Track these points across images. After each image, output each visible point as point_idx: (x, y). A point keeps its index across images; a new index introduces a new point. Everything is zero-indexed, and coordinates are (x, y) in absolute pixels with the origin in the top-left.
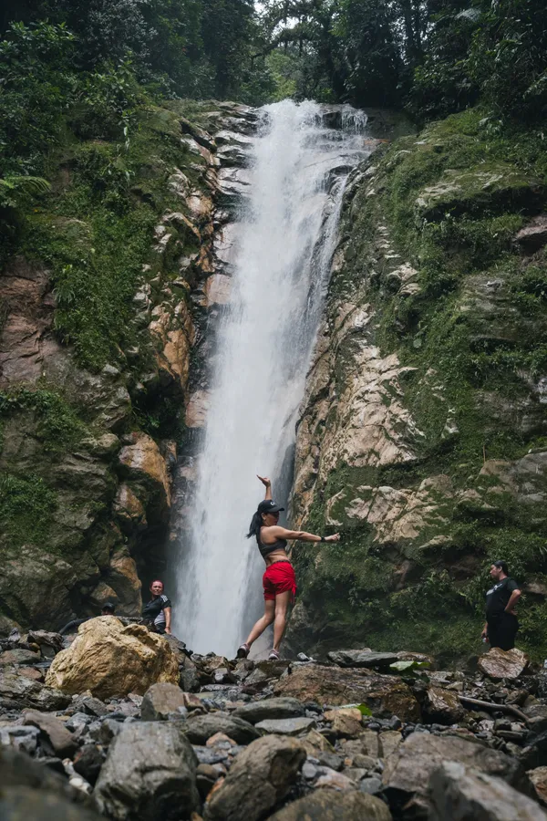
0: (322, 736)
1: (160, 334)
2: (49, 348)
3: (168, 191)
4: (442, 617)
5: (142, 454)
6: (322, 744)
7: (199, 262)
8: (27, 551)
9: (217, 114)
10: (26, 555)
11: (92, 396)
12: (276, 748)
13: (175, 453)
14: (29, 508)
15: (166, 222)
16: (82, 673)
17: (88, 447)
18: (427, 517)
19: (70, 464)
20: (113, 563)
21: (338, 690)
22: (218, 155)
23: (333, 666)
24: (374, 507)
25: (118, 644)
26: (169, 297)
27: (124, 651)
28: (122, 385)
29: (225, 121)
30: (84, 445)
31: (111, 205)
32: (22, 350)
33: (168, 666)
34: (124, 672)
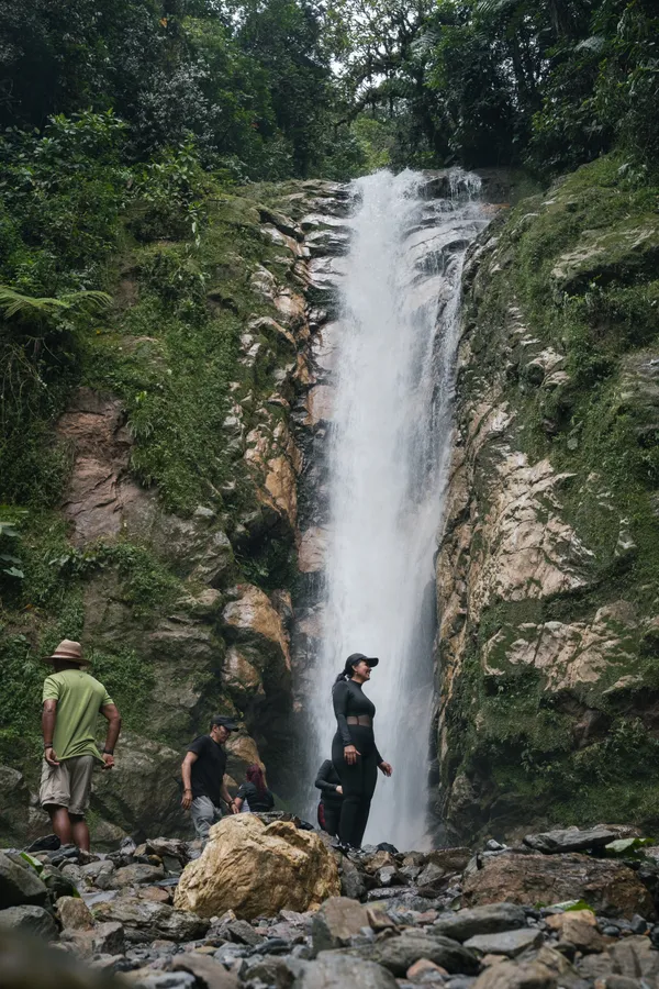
0: (558, 952)
1: (258, 464)
2: (128, 493)
3: (252, 292)
4: (640, 776)
5: (250, 610)
6: (560, 963)
7: (297, 373)
8: (124, 740)
9: (300, 195)
10: (124, 745)
11: (184, 545)
12: (517, 980)
13: (290, 606)
15: (253, 329)
16: (220, 889)
17: (186, 608)
18: (607, 654)
19: (166, 630)
21: (545, 884)
22: (307, 244)
23: (533, 853)
24: (542, 648)
25: (260, 848)
26: (266, 419)
27: (269, 857)
28: (220, 530)
29: (311, 203)
30: (181, 605)
31: (186, 316)
32: (96, 499)
33: (325, 870)
34: (272, 883)
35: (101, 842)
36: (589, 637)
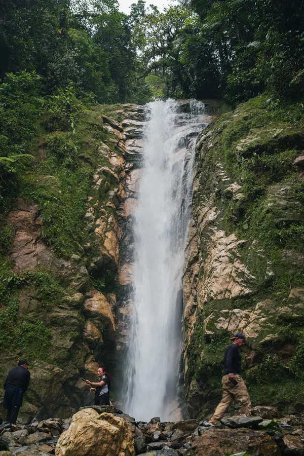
1: (101, 235)
2: (40, 248)
3: (99, 155)
5: (97, 303)
7: (119, 193)
8: (37, 364)
9: (122, 111)
10: (37, 366)
11: (66, 273)
13: (115, 300)
14: (36, 339)
15: (99, 172)
16: (77, 446)
17: (66, 302)
18: (261, 324)
19: (57, 312)
20: (86, 366)
21: (230, 443)
22: (124, 133)
23: (225, 428)
24: (231, 322)
25: (96, 426)
26: (105, 214)
27: (100, 431)
28: (82, 265)
29: (126, 114)
30: (64, 300)
31: (68, 166)
32: (25, 250)
33: (127, 436)
34: (102, 443)
35: (26, 412)
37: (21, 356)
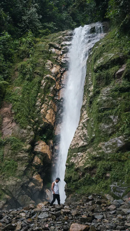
1: (44, 113)
2: (14, 124)
3: (45, 69)
4: (90, 184)
5: (41, 147)
7: (56, 87)
8: (11, 178)
10: (11, 179)
11: (25, 135)
13: (52, 143)
14: (10, 168)
15: (45, 78)
17: (23, 149)
18: (86, 160)
19: (20, 155)
20: (33, 177)
22: (62, 50)
24: (76, 159)
26: (47, 100)
28: (32, 131)
30: (22, 149)
31: (28, 80)
32: (7, 127)
35: (5, 199)
36: (85, 156)
37: (4, 176)
